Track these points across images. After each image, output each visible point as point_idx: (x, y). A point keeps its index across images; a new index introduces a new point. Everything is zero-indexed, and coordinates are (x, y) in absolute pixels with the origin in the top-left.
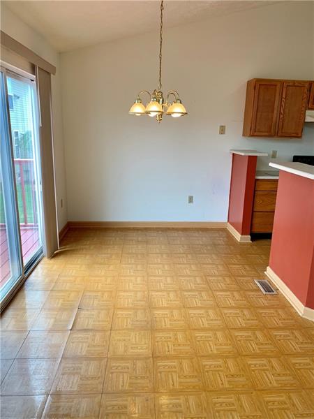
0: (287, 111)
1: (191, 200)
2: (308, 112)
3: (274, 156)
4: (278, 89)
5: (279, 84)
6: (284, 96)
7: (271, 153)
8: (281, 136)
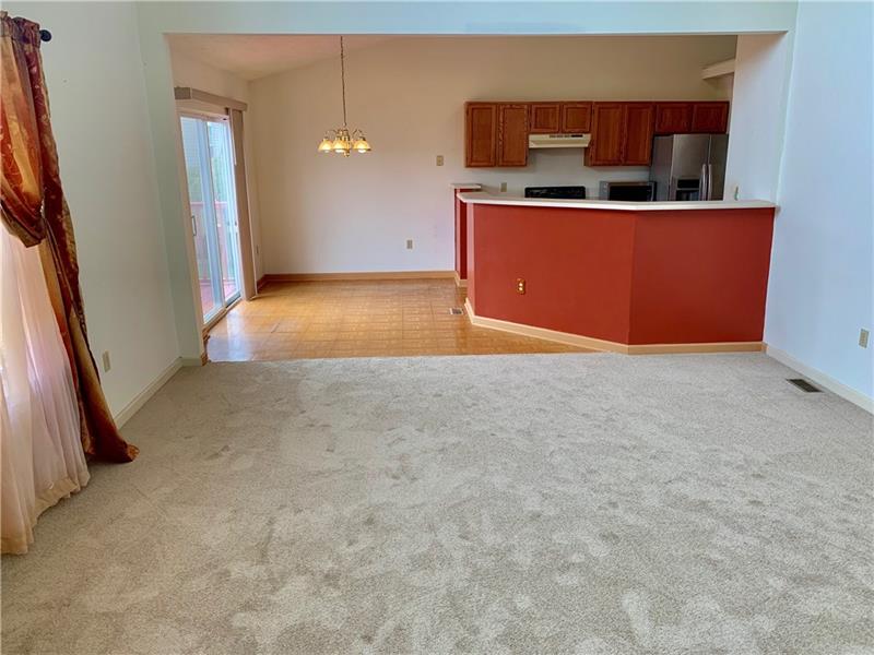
0: (506, 136)
1: (410, 245)
2: (532, 137)
3: (504, 188)
4: (494, 113)
5: (494, 107)
6: (501, 120)
7: (500, 186)
8: (503, 166)
